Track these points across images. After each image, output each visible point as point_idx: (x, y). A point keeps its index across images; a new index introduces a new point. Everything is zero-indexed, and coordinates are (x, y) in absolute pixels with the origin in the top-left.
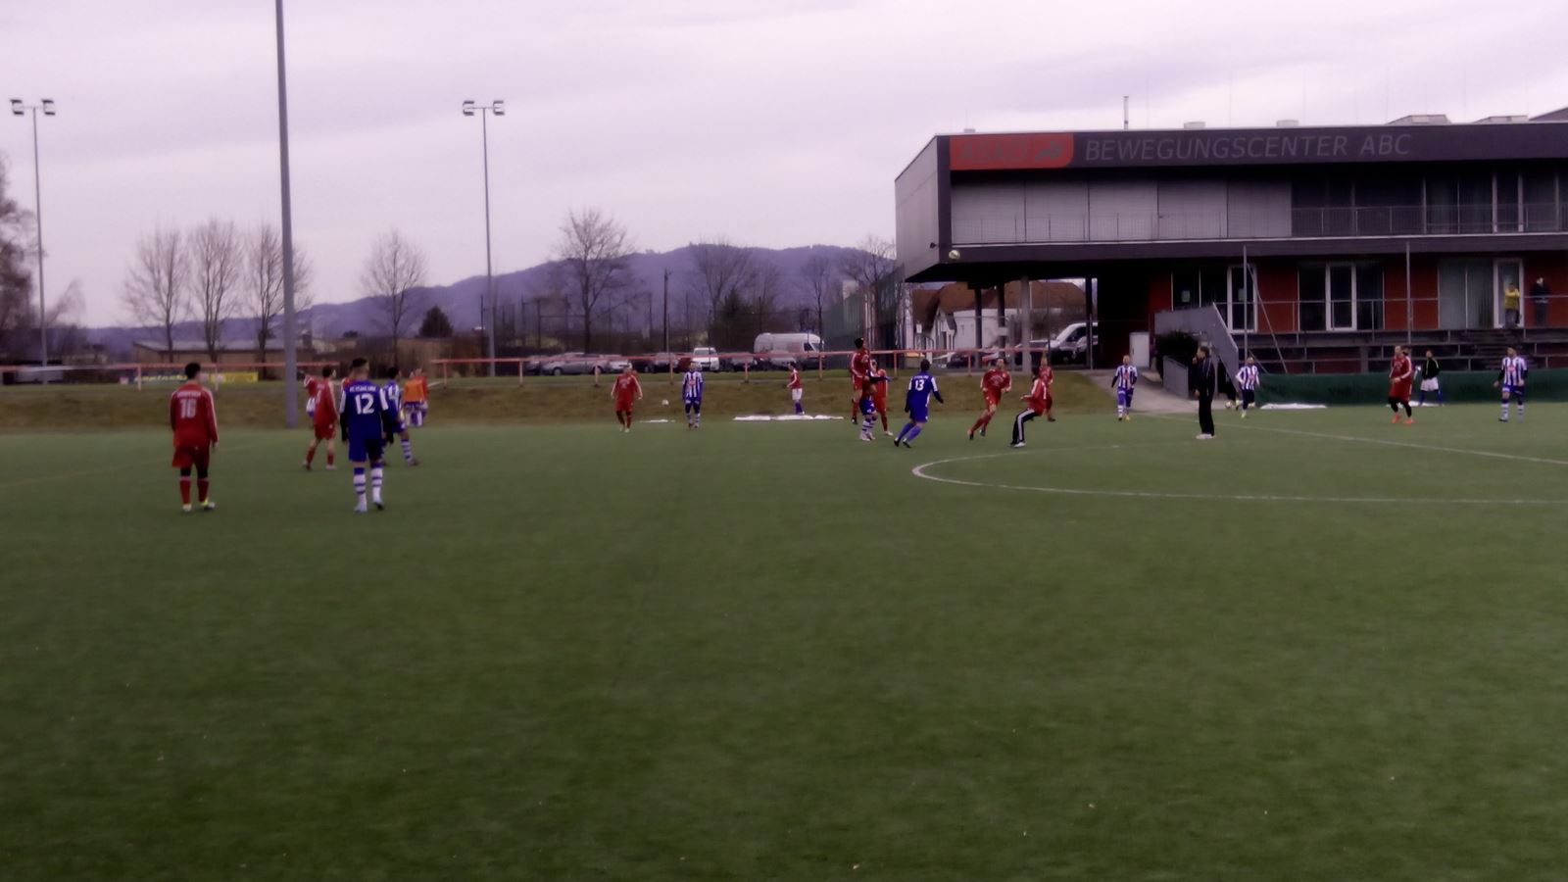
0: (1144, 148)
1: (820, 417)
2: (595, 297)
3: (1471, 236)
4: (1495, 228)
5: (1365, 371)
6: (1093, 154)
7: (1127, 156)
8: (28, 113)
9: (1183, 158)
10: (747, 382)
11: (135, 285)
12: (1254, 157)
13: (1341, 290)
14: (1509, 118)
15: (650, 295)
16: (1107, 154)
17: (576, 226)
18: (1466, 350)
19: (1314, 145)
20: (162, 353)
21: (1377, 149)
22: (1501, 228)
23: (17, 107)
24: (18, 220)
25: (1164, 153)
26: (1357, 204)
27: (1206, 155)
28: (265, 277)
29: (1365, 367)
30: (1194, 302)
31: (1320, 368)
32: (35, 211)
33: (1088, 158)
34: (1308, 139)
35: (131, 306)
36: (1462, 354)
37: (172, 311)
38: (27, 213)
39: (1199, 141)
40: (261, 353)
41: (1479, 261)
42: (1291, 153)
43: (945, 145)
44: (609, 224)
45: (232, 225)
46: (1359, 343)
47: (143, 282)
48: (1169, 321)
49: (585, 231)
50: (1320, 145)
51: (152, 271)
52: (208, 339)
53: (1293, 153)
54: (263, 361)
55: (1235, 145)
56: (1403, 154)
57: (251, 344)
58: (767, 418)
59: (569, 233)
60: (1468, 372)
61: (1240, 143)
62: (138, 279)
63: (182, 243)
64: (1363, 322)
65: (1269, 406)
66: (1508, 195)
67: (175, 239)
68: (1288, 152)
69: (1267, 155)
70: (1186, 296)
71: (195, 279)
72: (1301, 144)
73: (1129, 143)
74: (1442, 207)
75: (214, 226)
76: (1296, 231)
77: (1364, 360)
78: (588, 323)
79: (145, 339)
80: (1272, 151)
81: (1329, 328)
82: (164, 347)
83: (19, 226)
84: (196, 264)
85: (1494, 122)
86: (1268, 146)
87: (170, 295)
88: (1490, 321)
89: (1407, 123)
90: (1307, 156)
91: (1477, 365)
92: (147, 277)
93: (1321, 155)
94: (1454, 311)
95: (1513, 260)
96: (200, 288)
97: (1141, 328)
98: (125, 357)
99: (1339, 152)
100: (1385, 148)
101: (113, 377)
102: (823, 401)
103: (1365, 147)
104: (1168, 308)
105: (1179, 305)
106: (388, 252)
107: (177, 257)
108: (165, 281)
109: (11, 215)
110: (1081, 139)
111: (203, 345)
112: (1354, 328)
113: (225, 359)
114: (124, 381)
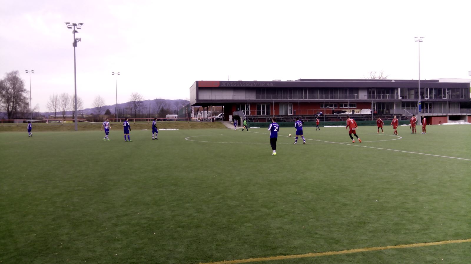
0: (231, 84)
1: (174, 129)
2: (137, 108)
3: (284, 100)
4: (288, 99)
5: (267, 122)
6: (223, 85)
7: (228, 85)
8: (29, 73)
9: (238, 86)
10: (162, 123)
11: (49, 105)
12: (249, 86)
13: (264, 108)
14: (291, 81)
15: (147, 108)
16: (225, 85)
17: (133, 95)
18: (283, 119)
19: (259, 84)
20: (54, 117)
21: (269, 85)
22: (289, 99)
23: (27, 72)
24: (26, 92)
25: (235, 85)
26: (266, 94)
27: (242, 86)
29: (267, 121)
30: (240, 110)
31: (260, 121)
32: (30, 91)
33: (222, 85)
34: (258, 83)
35: (48, 108)
36: (282, 119)
37: (56, 110)
38: (28, 91)
39: (240, 83)
40: (73, 117)
41: (286, 104)
42: (256, 86)
43: (198, 82)
44: (139, 95)
45: (68, 94)
46: (266, 117)
47: (51, 104)
48: (235, 113)
49: (135, 96)
50: (260, 84)
51: (52, 102)
52: (63, 115)
53: (256, 85)
54: (74, 119)
55: (246, 84)
56: (274, 86)
57: (71, 116)
58: (165, 129)
59: (132, 96)
60: (283, 122)
61: (247, 84)
62: (50, 104)
63: (58, 97)
64: (267, 114)
65: (251, 128)
66: (290, 93)
67: (57, 96)
68: (255, 85)
69: (252, 86)
70: (238, 109)
71: (61, 104)
72: (257, 84)
73: (229, 83)
74: (280, 95)
75: (64, 94)
76: (256, 99)
77: (267, 120)
78: (135, 112)
79: (51, 115)
80: (252, 85)
81: (262, 115)
82: (55, 116)
83: (27, 94)
84: (61, 101)
85: (288, 81)
86: (252, 84)
87: (56, 107)
88: (287, 114)
89: (275, 81)
90: (258, 86)
91: (284, 121)
92: (51, 103)
93: (260, 86)
94: (281, 112)
95: (290, 104)
96: (62, 105)
97: (231, 114)
98: (47, 118)
99: (263, 86)
100: (271, 85)
101: (45, 122)
102: (176, 127)
103: (267, 85)
104: (235, 111)
105: (237, 110)
106: (98, 99)
107: (57, 99)
108: (55, 104)
109: (25, 91)
110: (221, 82)
111: (62, 116)
112: (266, 115)
113: (66, 119)
114: (47, 122)
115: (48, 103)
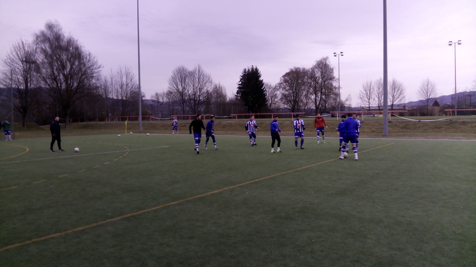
8: (337, 56)
23: (335, 54)
28: (393, 91)
37: (370, 100)
38: (337, 79)
47: (363, 93)
51: (366, 91)
67: (371, 83)
71: (376, 93)
83: (336, 82)
84: (376, 89)
87: (369, 97)
96: (377, 95)
106: (426, 84)
107: (372, 87)
108: (369, 93)
109: (334, 79)
111: (377, 108)
115: (360, 92)
